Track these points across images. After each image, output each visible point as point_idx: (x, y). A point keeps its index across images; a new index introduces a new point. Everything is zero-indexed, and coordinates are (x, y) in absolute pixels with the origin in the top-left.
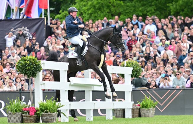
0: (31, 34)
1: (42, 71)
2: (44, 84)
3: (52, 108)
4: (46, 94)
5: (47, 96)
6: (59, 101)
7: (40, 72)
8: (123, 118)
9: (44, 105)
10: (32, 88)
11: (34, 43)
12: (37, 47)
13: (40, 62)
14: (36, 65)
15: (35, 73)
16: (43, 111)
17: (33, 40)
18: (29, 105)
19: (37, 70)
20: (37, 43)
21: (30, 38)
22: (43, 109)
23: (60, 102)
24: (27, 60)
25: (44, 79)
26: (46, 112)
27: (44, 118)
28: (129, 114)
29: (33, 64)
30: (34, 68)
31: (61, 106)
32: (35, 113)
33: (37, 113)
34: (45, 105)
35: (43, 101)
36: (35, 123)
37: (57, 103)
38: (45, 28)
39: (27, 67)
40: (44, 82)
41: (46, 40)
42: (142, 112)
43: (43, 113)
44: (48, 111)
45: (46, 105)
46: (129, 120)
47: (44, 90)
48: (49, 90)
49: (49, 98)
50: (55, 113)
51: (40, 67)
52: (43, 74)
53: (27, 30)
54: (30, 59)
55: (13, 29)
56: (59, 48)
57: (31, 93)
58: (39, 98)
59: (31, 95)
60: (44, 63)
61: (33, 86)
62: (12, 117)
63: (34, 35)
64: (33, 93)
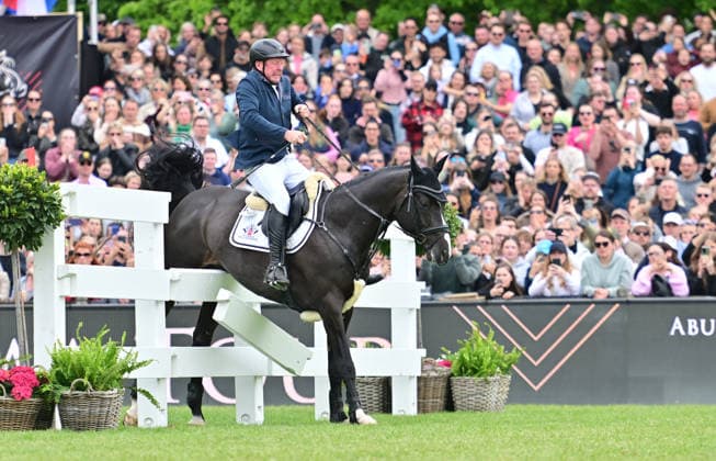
0: (21, 77)
1: (62, 223)
2: (72, 276)
3: (100, 369)
4: (85, 316)
5: (81, 324)
6: (131, 342)
7: (55, 228)
8: (383, 416)
9: (69, 358)
10: (24, 294)
11: (33, 115)
12: (46, 129)
13: (56, 188)
14: (40, 201)
15: (37, 231)
16: (66, 383)
17: (31, 100)
18: (13, 360)
19: (45, 219)
20: (47, 115)
21: (18, 93)
22: (68, 374)
23: (134, 349)
24: (6, 179)
25: (72, 257)
26: (77, 389)
27: (71, 410)
28: (405, 399)
29: (28, 198)
30: (32, 211)
31: (139, 365)
32: (36, 391)
33: (44, 390)
34: (74, 361)
35: (68, 344)
36: (33, 429)
37: (122, 353)
38: (78, 56)
39: (4, 209)
40: (73, 268)
41: (80, 100)
42: (457, 391)
43: (67, 392)
44: (85, 381)
45: (79, 360)
46: (408, 423)
47: (70, 301)
48: (90, 300)
49: (89, 333)
50: (116, 390)
51: (55, 207)
52: (68, 238)
53: (7, 60)
54: (17, 178)
56: (134, 134)
57: (20, 312)
58: (53, 332)
59: (19, 319)
60: (71, 194)
61: (29, 282)
63: (36, 82)
64: (29, 309)
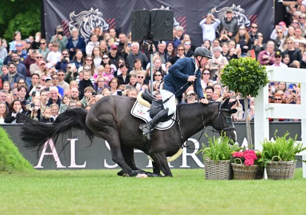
0: (248, 17)
1: (267, 84)
2: (272, 108)
3: (285, 151)
4: (278, 127)
5: (277, 131)
6: (299, 139)
7: (264, 86)
9: (271, 146)
11: (254, 35)
13: (264, 68)
14: (257, 74)
15: (256, 88)
16: (270, 158)
18: (245, 147)
19: (259, 83)
20: (260, 34)
21: (246, 25)
22: (270, 154)
23: (301, 142)
24: (241, 64)
26: (275, 161)
27: (272, 170)
29: (251, 73)
30: (253, 79)
31: (303, 149)
32: (256, 162)
33: (259, 161)
34: (273, 147)
35: (270, 140)
36: (255, 179)
37: (296, 144)
38: (274, 8)
39: (240, 78)
40: (272, 105)
41: (275, 28)
43: (270, 162)
44: (279, 157)
45: (275, 147)
47: (271, 120)
49: (280, 135)
50: (292, 161)
51: (264, 77)
52: (269, 90)
53: (241, 9)
54: (246, 64)
55: (215, 8)
56: (300, 43)
57: (248, 126)
58: (263, 135)
59: (248, 129)
60: (271, 71)
62: (213, 169)
63: (254, 20)
64: (252, 124)
